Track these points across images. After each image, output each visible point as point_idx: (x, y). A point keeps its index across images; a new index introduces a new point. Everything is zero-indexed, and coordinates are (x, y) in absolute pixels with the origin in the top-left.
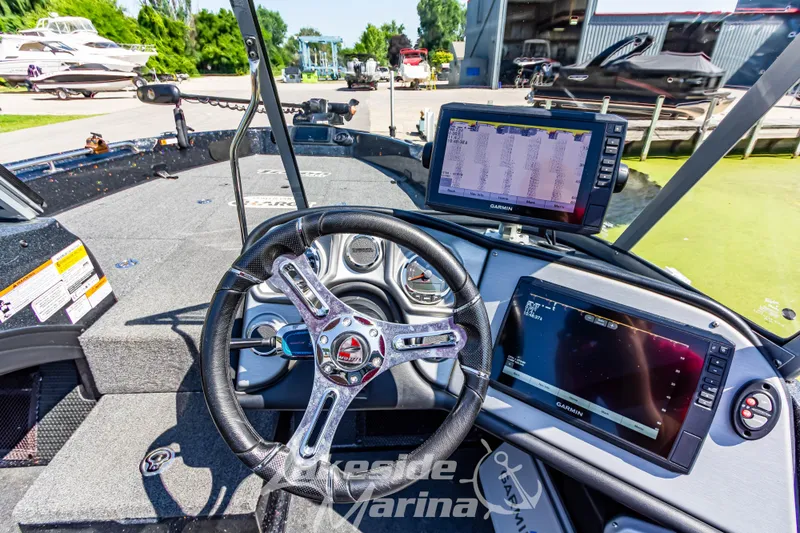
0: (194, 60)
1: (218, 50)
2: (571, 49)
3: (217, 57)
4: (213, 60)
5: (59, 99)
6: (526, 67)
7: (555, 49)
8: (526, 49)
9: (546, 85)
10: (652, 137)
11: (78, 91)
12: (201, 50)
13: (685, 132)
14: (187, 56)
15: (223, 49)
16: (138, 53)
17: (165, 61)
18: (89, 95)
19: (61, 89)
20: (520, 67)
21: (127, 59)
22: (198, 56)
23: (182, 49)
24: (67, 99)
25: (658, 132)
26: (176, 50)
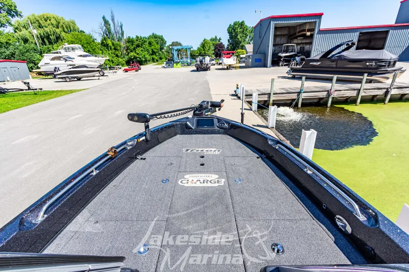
0: (124, 59)
1: (135, 55)
2: (307, 47)
3: (135, 58)
4: (133, 59)
5: (66, 81)
6: (285, 57)
7: (299, 47)
8: (284, 48)
9: (298, 67)
10: (362, 94)
11: (74, 78)
12: (128, 55)
13: (380, 90)
14: (122, 58)
15: (138, 54)
16: (100, 58)
17: (112, 61)
18: (79, 79)
19: (68, 77)
20: (282, 57)
21: (95, 61)
22: (126, 58)
23: (119, 55)
24: (70, 81)
25: (365, 91)
26: (117, 56)
